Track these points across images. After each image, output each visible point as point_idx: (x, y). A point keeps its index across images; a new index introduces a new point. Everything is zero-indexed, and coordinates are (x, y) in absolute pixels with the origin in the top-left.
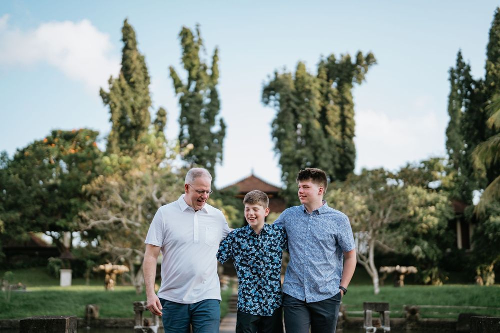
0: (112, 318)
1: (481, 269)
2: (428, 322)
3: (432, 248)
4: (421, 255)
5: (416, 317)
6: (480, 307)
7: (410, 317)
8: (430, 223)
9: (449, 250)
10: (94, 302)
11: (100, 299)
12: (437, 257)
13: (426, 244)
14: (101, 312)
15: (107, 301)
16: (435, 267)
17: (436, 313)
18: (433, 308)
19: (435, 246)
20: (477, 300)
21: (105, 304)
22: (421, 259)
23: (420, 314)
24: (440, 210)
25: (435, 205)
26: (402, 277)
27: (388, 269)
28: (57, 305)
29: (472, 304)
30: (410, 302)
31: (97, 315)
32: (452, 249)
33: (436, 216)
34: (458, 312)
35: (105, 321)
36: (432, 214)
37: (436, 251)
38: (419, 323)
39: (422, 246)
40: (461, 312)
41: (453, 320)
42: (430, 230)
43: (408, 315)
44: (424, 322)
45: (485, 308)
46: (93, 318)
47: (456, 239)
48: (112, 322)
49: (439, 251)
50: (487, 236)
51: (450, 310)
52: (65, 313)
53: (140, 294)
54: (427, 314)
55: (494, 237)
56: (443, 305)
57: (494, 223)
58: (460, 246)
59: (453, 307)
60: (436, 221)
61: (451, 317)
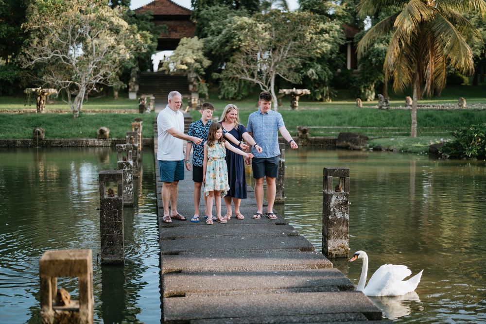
0: (57, 139)
1: (365, 87)
2: (315, 139)
3: (325, 70)
4: (315, 77)
5: (307, 136)
6: (355, 127)
7: (301, 135)
8: (324, 49)
9: (339, 70)
10: (39, 125)
11: (43, 122)
12: (329, 79)
13: (319, 67)
14: (46, 134)
15: (50, 125)
16: (326, 87)
17: (322, 132)
18: (320, 129)
19: (327, 68)
20: (354, 121)
21: (49, 127)
22: (315, 80)
23: (310, 133)
24: (333, 37)
25: (328, 33)
26: (297, 98)
27: (287, 91)
28: (6, 128)
29: (350, 124)
30: (303, 124)
31: (43, 136)
32: (342, 70)
33: (329, 42)
34: (339, 131)
35: (51, 141)
36: (326, 40)
37: (328, 73)
38: (308, 140)
39: (316, 69)
40: (341, 131)
41: (335, 137)
42: (323, 55)
43: (300, 134)
44: (312, 139)
45: (359, 128)
46: (41, 139)
47: (346, 61)
48: (57, 142)
49: (330, 73)
50: (371, 60)
51: (333, 130)
52: (15, 135)
53: (77, 117)
54: (315, 133)
55: (377, 62)
56: (328, 126)
57: (377, 48)
58: (349, 67)
59: (335, 127)
60: (329, 47)
61: (333, 135)
